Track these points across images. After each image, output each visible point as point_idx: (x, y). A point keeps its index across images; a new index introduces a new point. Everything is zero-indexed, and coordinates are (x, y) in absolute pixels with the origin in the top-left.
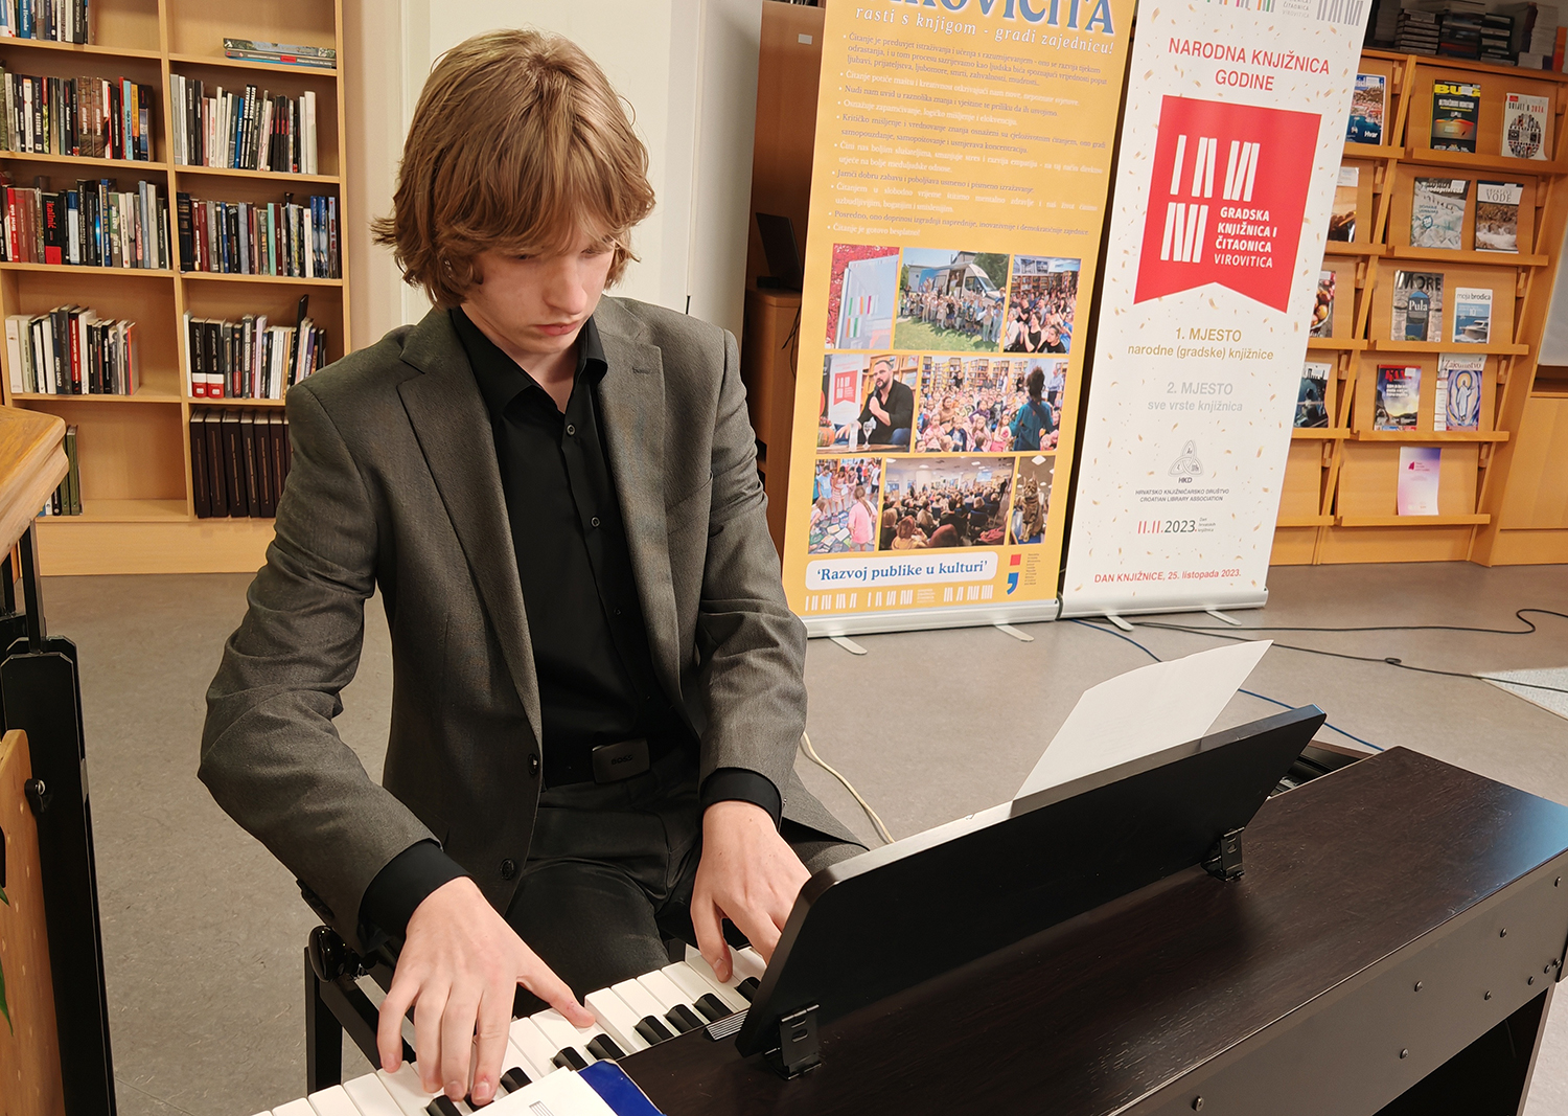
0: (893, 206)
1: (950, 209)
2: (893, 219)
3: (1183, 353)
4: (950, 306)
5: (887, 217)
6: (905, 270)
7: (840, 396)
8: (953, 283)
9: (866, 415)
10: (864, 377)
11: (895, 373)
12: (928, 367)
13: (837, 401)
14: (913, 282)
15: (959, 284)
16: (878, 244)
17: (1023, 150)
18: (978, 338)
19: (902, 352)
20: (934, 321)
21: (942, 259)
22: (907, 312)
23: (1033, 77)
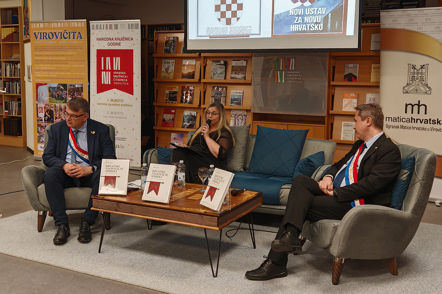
0: (45, 76)
1: (56, 76)
2: (45, 78)
3: (110, 105)
4: (58, 94)
5: (44, 78)
6: (49, 88)
7: (40, 112)
8: (58, 90)
9: (45, 116)
10: (44, 108)
11: (50, 108)
12: (55, 107)
13: (39, 113)
14: (51, 90)
15: (59, 90)
16: (43, 83)
17: (67, 63)
18: (64, 101)
19: (50, 103)
20: (55, 97)
21: (55, 85)
22: (51, 96)
23: (67, 49)
